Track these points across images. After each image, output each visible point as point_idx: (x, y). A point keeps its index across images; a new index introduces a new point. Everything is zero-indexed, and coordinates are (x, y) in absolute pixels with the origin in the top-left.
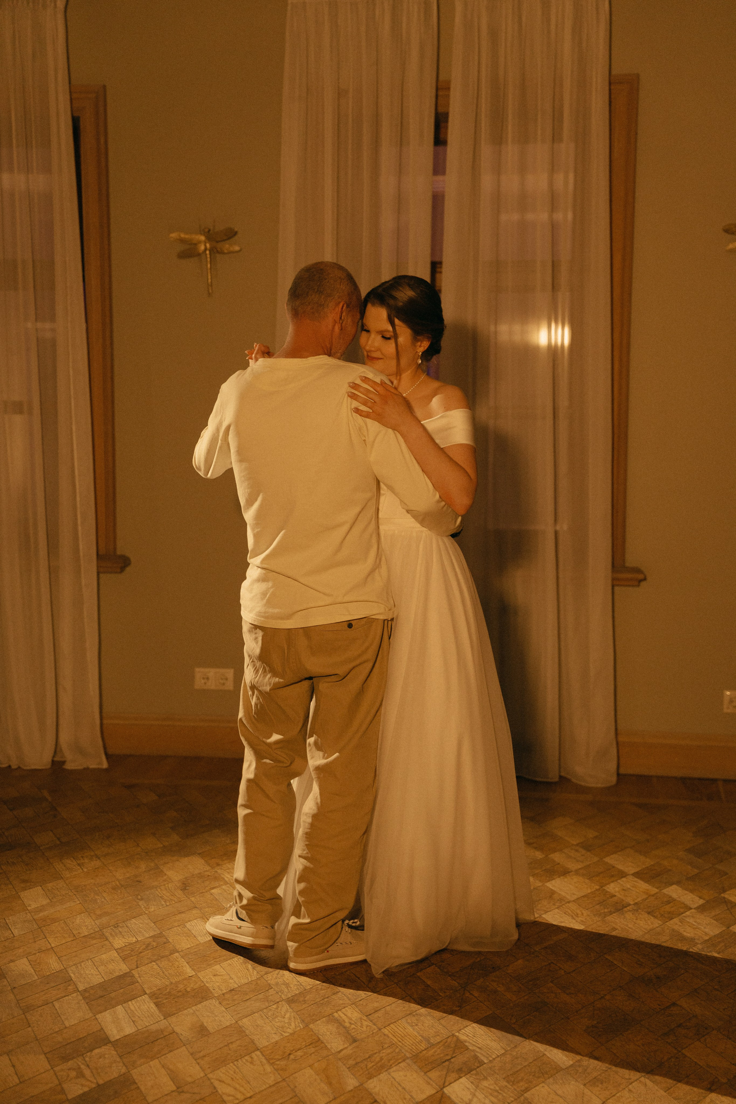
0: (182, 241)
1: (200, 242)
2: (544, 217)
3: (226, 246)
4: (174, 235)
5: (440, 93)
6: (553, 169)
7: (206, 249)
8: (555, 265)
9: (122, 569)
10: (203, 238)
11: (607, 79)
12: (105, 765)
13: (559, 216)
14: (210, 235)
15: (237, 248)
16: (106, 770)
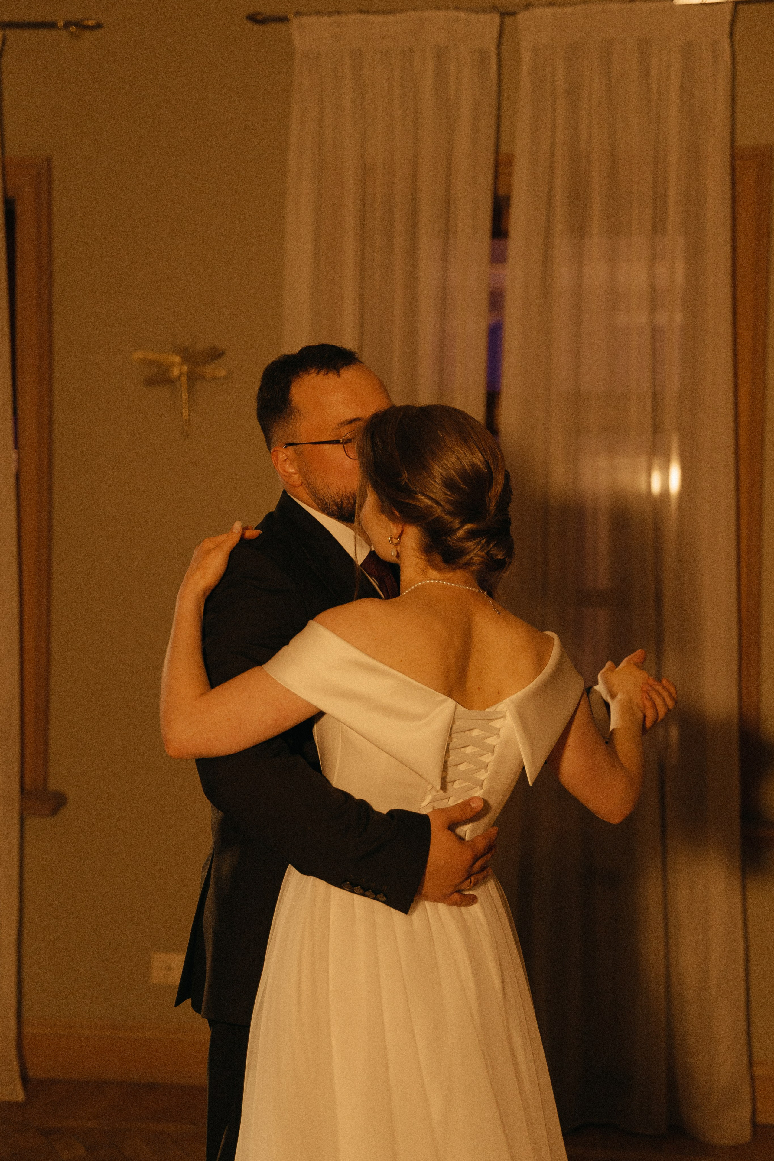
0: (150, 363)
1: (172, 365)
2: (641, 318)
3: (209, 370)
4: (138, 355)
5: (501, 169)
6: (653, 258)
7: (181, 374)
8: (656, 399)
9: (54, 812)
10: (177, 359)
11: (728, 152)
12: (20, 1097)
13: (661, 318)
14: (187, 355)
15: (222, 373)
16: (20, 1105)
